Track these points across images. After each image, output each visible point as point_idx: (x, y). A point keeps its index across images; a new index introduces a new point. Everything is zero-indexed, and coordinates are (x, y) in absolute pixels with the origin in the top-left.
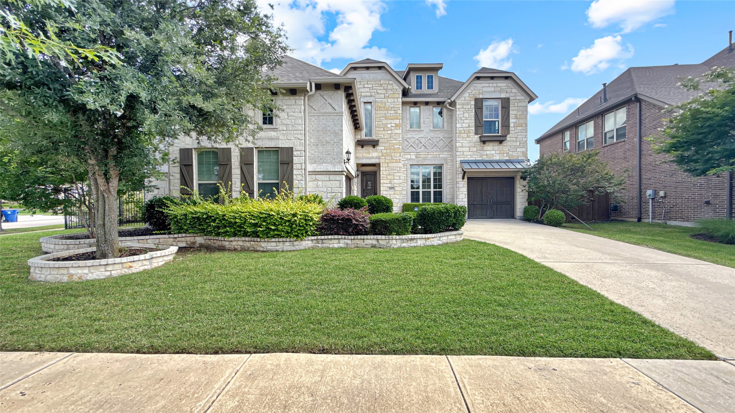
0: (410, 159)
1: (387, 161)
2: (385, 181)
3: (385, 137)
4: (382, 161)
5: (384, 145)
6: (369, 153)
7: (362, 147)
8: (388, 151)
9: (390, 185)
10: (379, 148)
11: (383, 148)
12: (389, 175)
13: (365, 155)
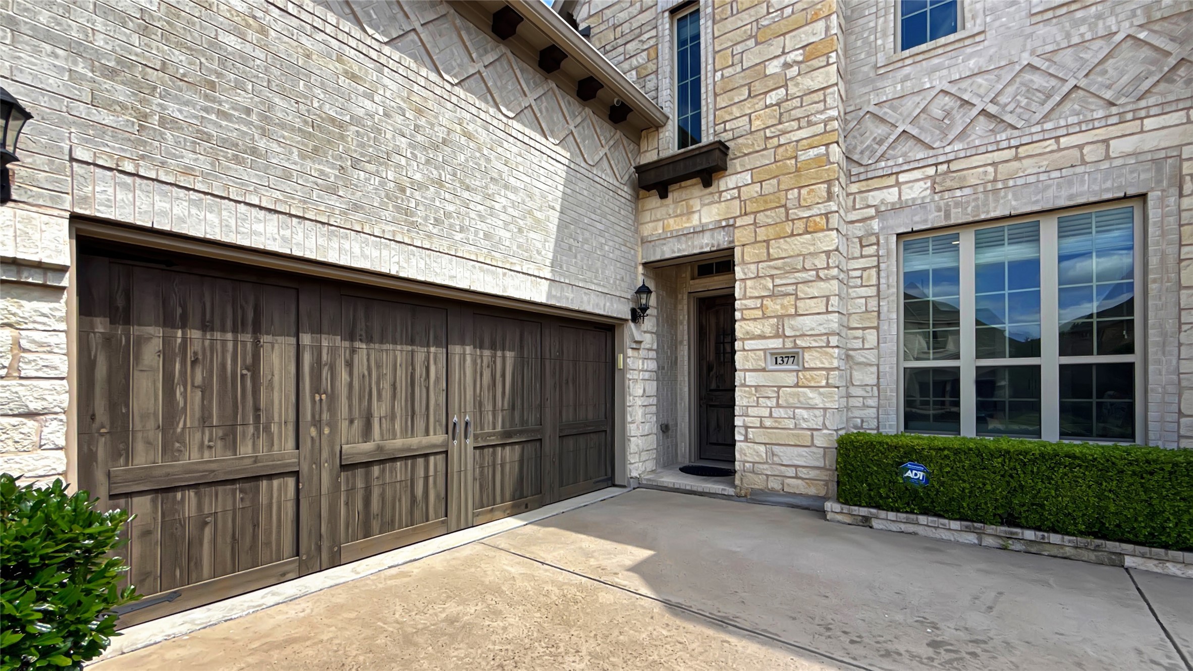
0: (899, 207)
1: (762, 234)
2: (755, 328)
3: (757, 124)
4: (740, 236)
5: (748, 162)
6: (690, 213)
7: (663, 195)
8: (769, 186)
9: (776, 344)
10: (728, 183)
11: (747, 177)
12: (772, 296)
13: (674, 224)
